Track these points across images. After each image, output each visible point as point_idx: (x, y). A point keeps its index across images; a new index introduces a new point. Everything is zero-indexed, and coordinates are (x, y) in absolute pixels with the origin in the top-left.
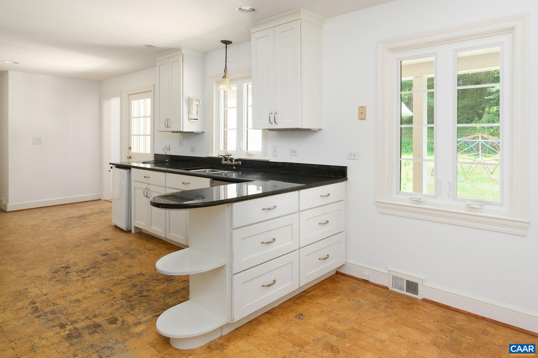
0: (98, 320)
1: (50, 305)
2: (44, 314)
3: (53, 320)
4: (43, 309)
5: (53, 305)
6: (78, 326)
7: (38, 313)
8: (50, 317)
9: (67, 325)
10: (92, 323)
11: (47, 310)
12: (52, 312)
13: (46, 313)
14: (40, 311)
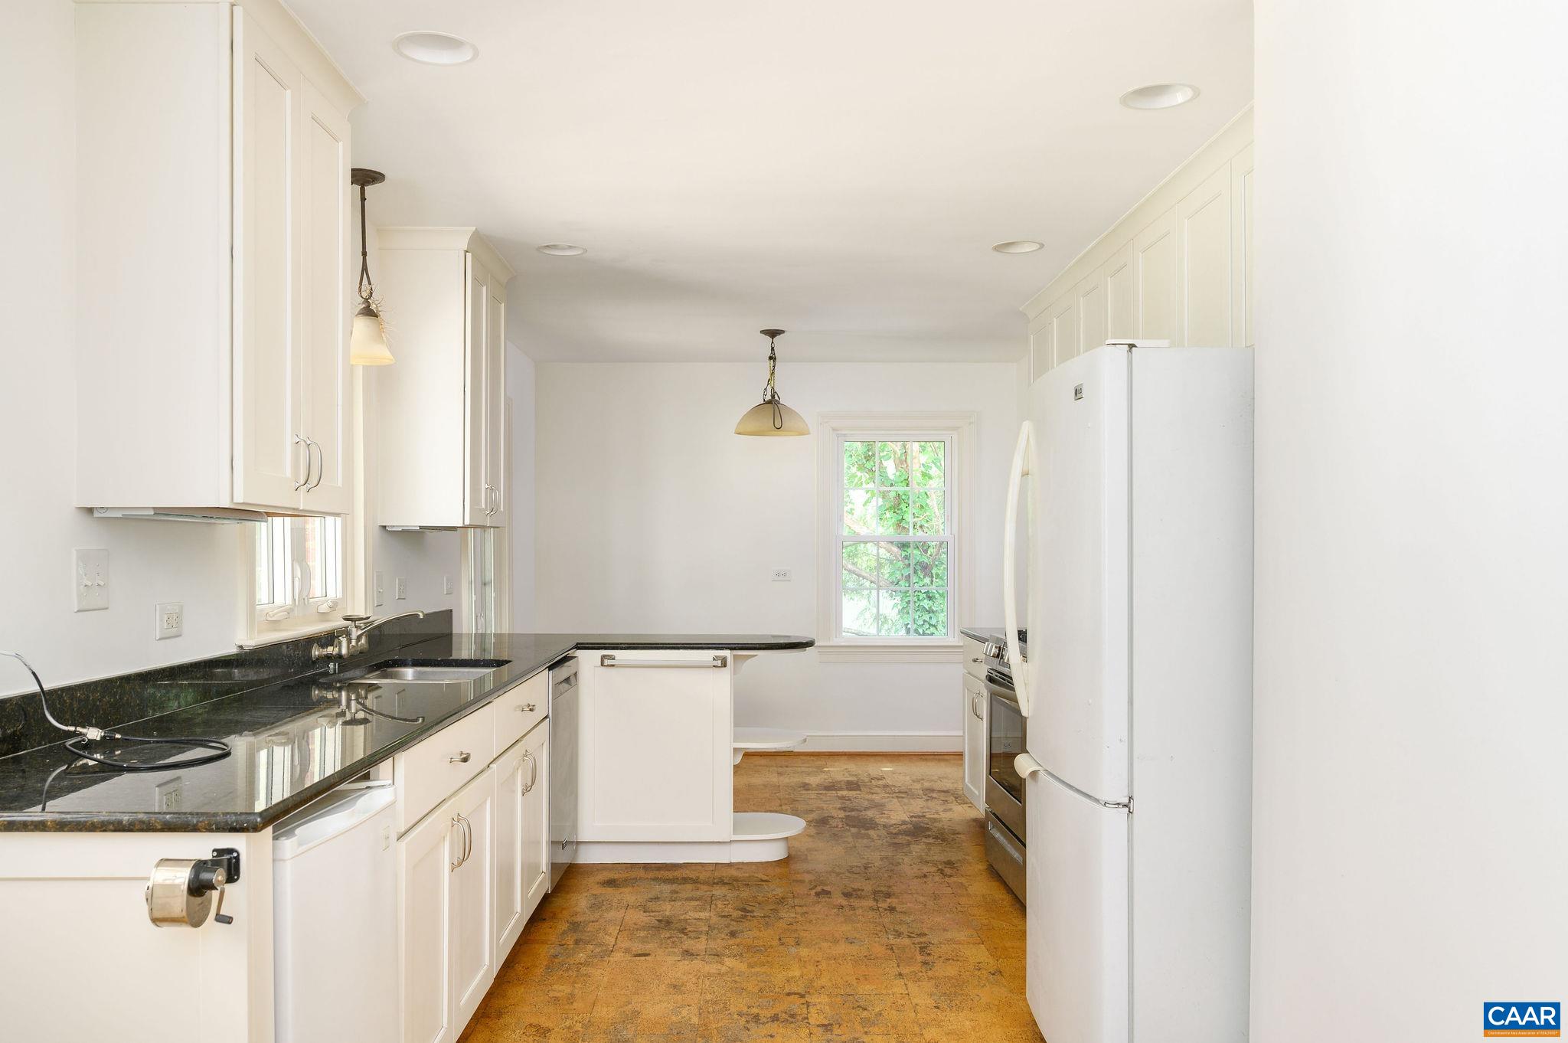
0: (843, 901)
1: (899, 949)
2: (912, 935)
3: (901, 922)
4: (912, 946)
5: (894, 948)
6: (872, 903)
7: (921, 940)
8: (903, 929)
9: (886, 910)
10: (852, 900)
11: (907, 941)
12: (899, 934)
13: (909, 937)
14: (918, 943)
